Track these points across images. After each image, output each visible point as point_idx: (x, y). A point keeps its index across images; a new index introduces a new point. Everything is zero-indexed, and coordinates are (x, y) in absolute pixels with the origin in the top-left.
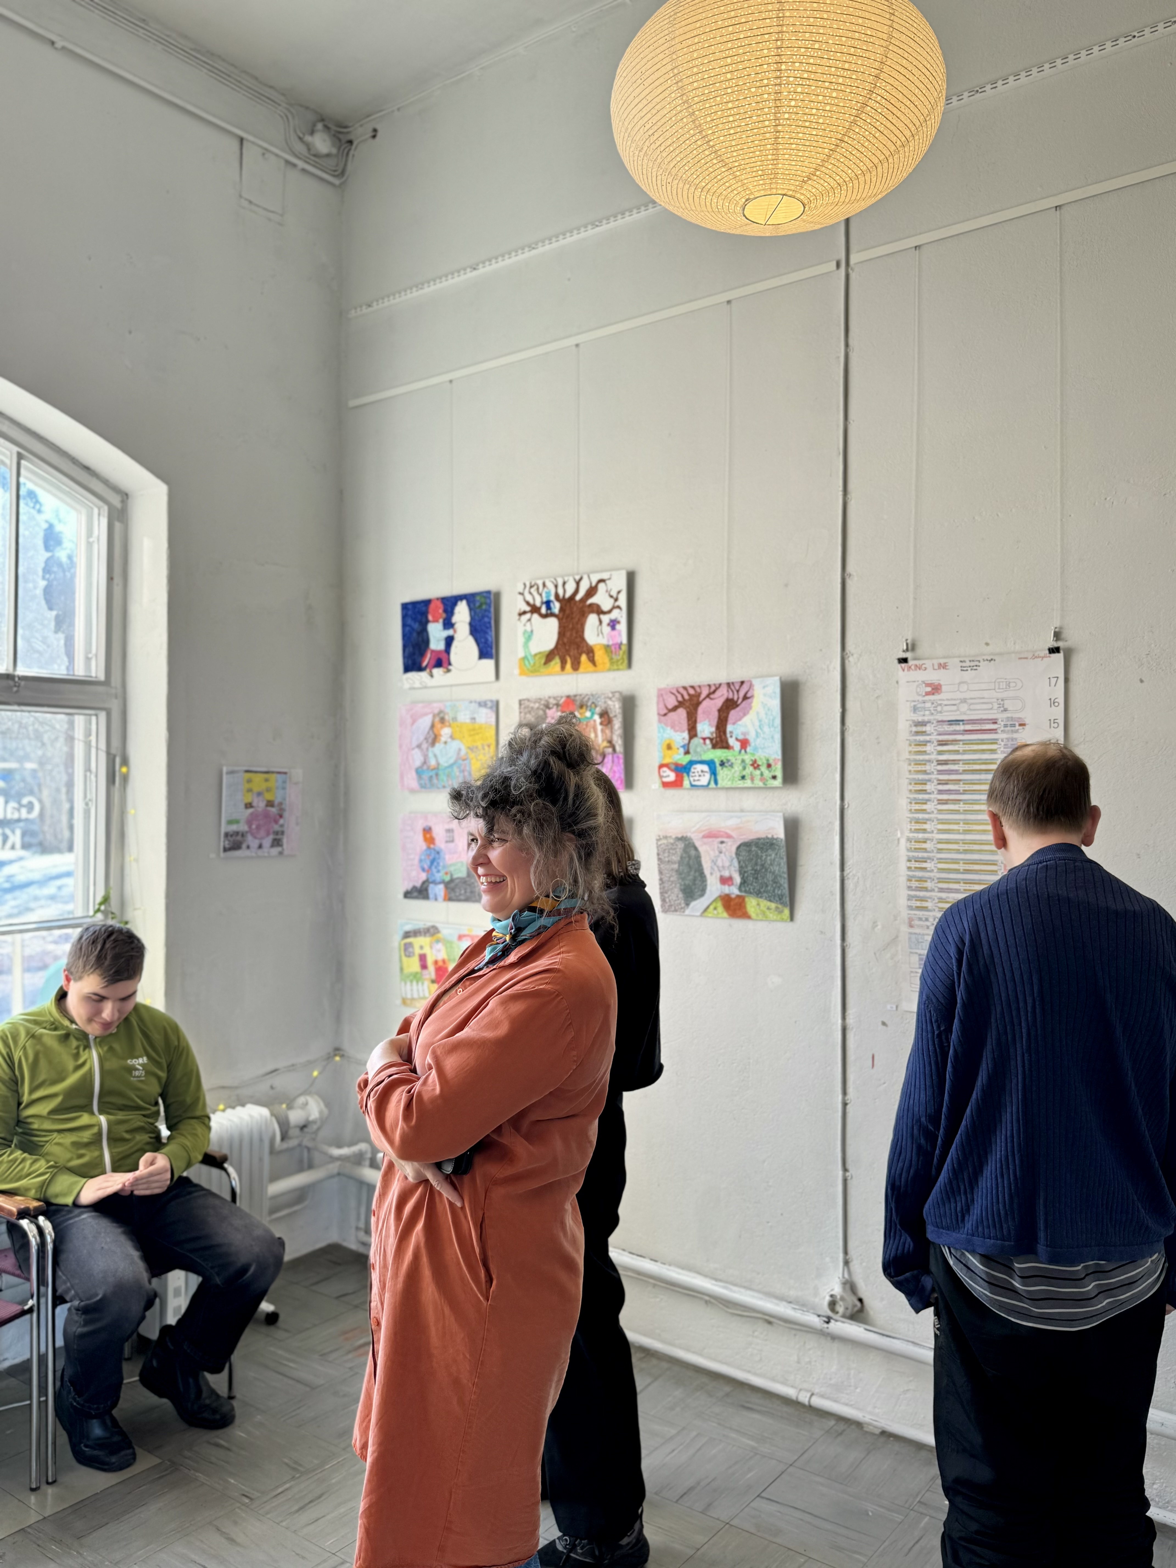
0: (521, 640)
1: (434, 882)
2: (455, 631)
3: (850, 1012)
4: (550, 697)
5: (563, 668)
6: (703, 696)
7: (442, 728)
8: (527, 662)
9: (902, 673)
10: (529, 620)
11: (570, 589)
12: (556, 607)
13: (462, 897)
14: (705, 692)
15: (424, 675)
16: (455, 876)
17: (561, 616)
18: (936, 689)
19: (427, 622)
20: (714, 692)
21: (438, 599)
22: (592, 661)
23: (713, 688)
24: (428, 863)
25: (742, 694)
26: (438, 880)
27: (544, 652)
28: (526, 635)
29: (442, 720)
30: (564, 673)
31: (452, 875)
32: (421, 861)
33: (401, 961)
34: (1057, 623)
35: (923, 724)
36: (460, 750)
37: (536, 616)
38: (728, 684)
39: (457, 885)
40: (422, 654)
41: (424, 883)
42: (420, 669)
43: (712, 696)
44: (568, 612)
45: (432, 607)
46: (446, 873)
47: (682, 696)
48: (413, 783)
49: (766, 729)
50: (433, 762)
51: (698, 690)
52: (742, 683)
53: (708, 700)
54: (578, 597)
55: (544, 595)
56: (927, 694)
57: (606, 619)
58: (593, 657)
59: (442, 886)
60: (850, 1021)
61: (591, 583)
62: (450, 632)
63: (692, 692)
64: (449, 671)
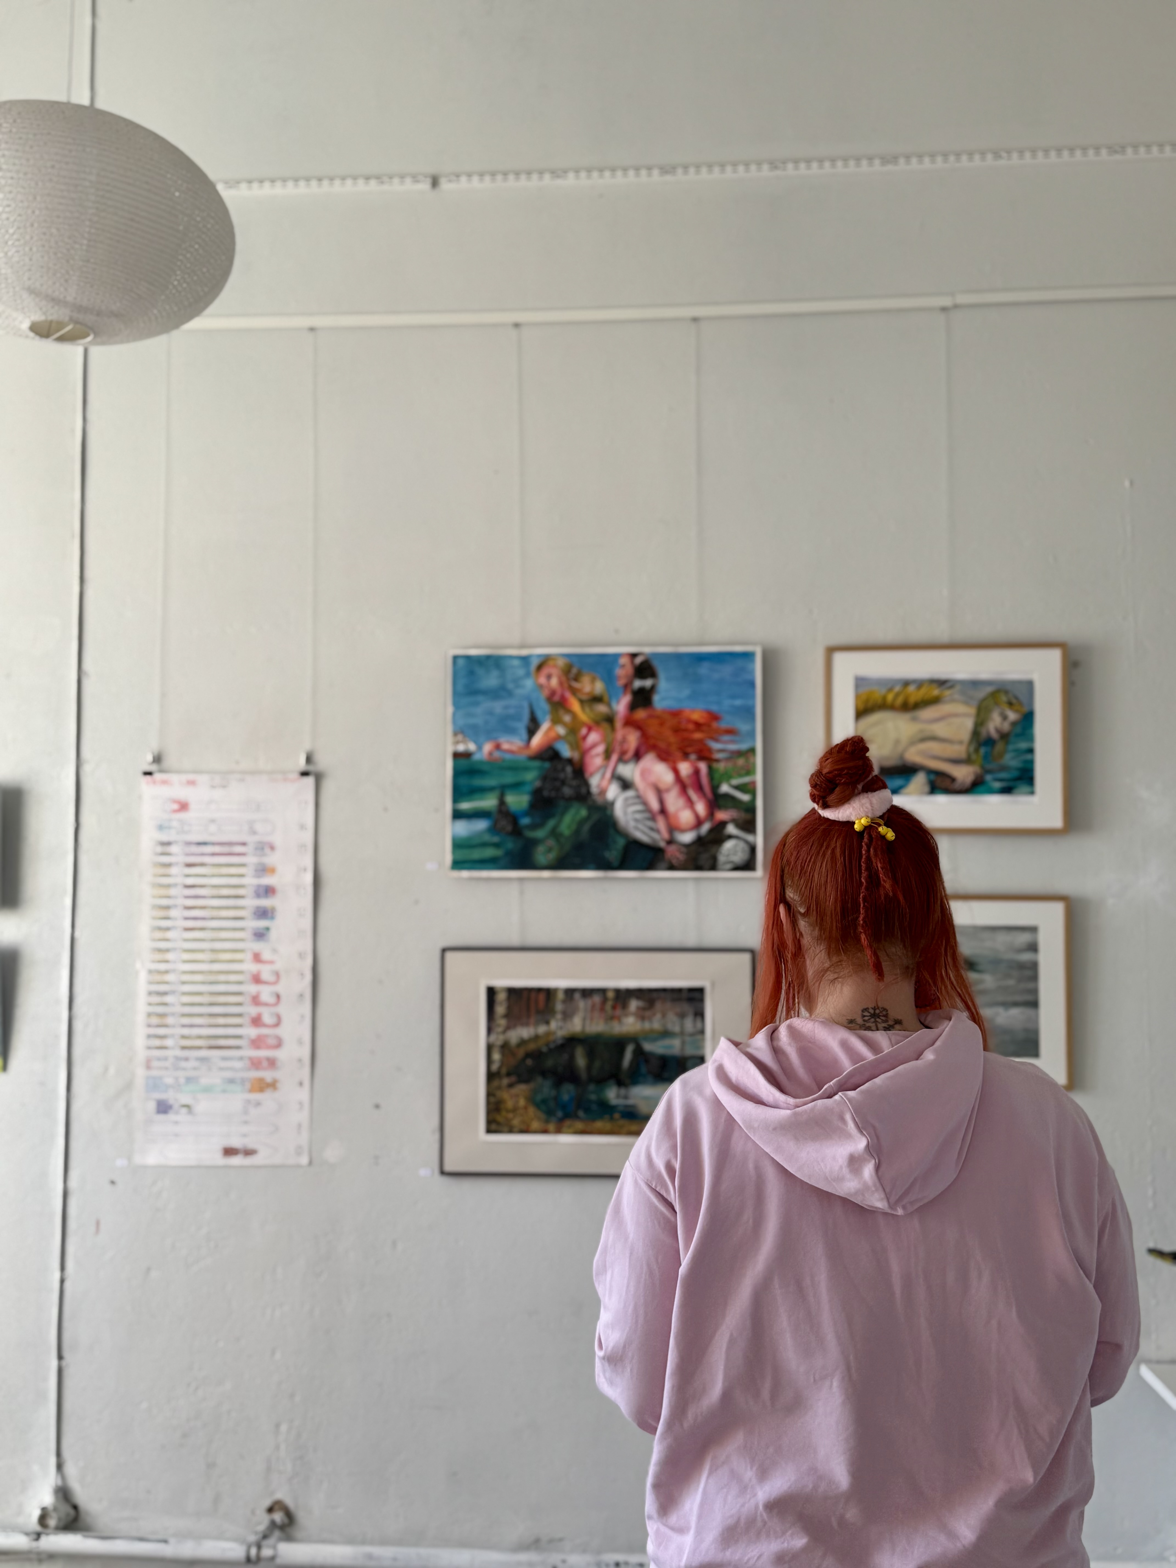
3: (74, 1174)
9: (145, 786)
18: (184, 807)
34: (307, 746)
35: (169, 844)
56: (175, 811)
60: (73, 1183)
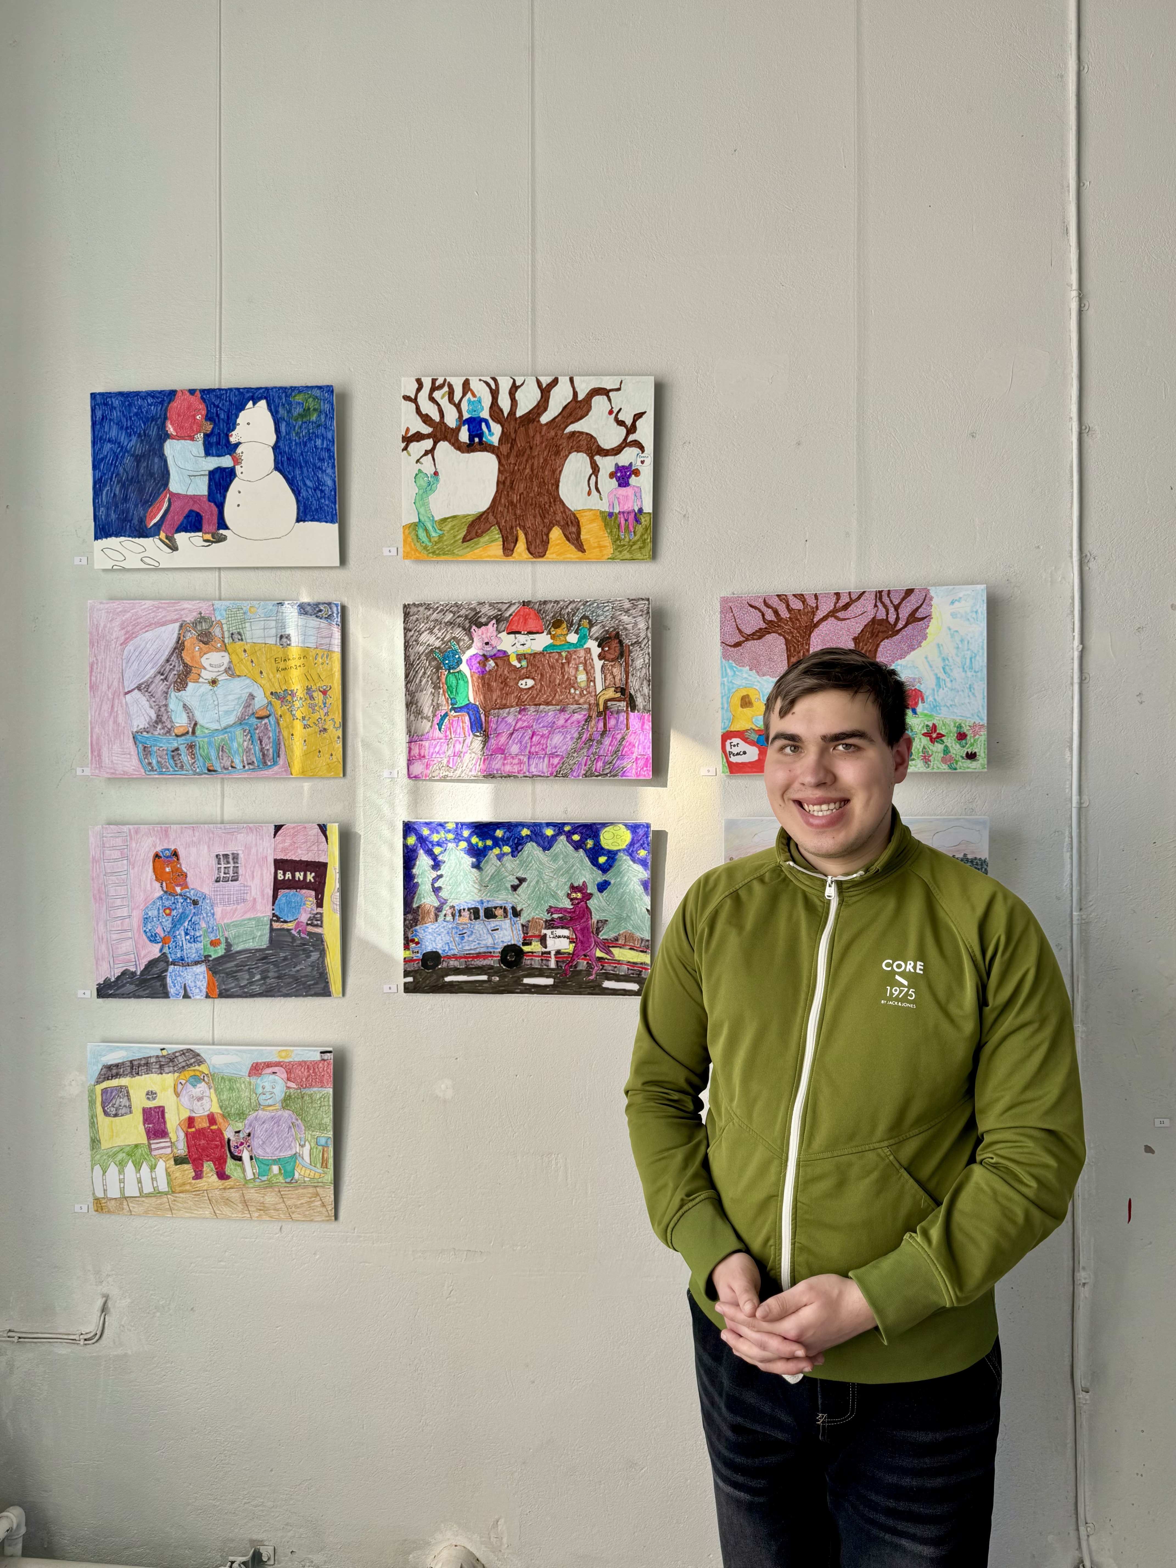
0: (408, 491)
1: (182, 962)
2: (237, 461)
4: (481, 604)
5: (508, 549)
6: (820, 614)
7: (203, 653)
8: (422, 534)
10: (431, 452)
11: (527, 400)
12: (494, 433)
13: (256, 988)
14: (825, 608)
15: (152, 546)
16: (236, 948)
17: (505, 449)
19: (165, 436)
20: (846, 607)
21: (192, 392)
22: (575, 539)
23: (845, 600)
24: (168, 924)
25: (904, 613)
26: (194, 956)
27: (465, 516)
28: (423, 482)
29: (206, 638)
30: (510, 559)
31: (229, 945)
32: (146, 920)
33: (93, 1124)
36: (252, 697)
37: (443, 446)
38: (879, 595)
39: (242, 965)
40: (148, 502)
41: (152, 964)
42: (142, 532)
43: (840, 615)
44: (521, 443)
45: (175, 405)
46: (214, 943)
47: (776, 612)
48: (131, 762)
49: (957, 673)
50: (181, 721)
51: (812, 602)
52: (909, 592)
53: (831, 620)
54: (545, 419)
55: (464, 406)
57: (607, 464)
58: (579, 533)
59: (202, 969)
61: (575, 394)
62: (226, 462)
63: (797, 605)
64: (222, 539)
